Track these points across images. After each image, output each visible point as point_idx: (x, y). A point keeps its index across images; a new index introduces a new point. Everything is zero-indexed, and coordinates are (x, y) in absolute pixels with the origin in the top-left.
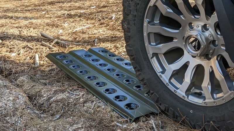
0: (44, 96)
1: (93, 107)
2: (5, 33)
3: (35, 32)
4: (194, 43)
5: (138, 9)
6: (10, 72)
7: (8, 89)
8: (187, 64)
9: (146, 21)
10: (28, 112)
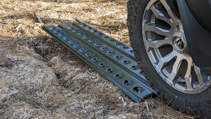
0: (69, 74)
1: (103, 86)
2: (47, 17)
3: (72, 16)
4: (179, 43)
5: (138, 12)
6: (47, 52)
7: (41, 68)
8: (175, 58)
9: (144, 21)
10: (52, 88)
